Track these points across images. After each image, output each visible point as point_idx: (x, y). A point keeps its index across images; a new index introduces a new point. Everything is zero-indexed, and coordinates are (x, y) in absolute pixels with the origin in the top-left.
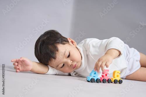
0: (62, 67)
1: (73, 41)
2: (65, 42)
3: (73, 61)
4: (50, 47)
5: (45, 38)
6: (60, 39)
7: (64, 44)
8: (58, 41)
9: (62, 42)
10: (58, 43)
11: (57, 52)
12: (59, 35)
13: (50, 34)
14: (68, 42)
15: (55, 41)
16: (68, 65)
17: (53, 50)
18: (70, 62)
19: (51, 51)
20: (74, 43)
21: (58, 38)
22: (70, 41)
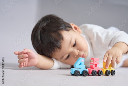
0: (66, 59)
1: (77, 27)
2: (68, 29)
3: (80, 50)
4: (53, 35)
5: (45, 24)
6: (63, 25)
7: (68, 31)
8: (62, 28)
9: (65, 28)
10: (62, 29)
11: (62, 41)
12: (61, 20)
13: (50, 20)
14: (71, 28)
15: (58, 28)
16: (74, 56)
17: (57, 38)
18: (76, 52)
19: (55, 40)
20: (77, 29)
21: (61, 24)
22: (73, 27)
